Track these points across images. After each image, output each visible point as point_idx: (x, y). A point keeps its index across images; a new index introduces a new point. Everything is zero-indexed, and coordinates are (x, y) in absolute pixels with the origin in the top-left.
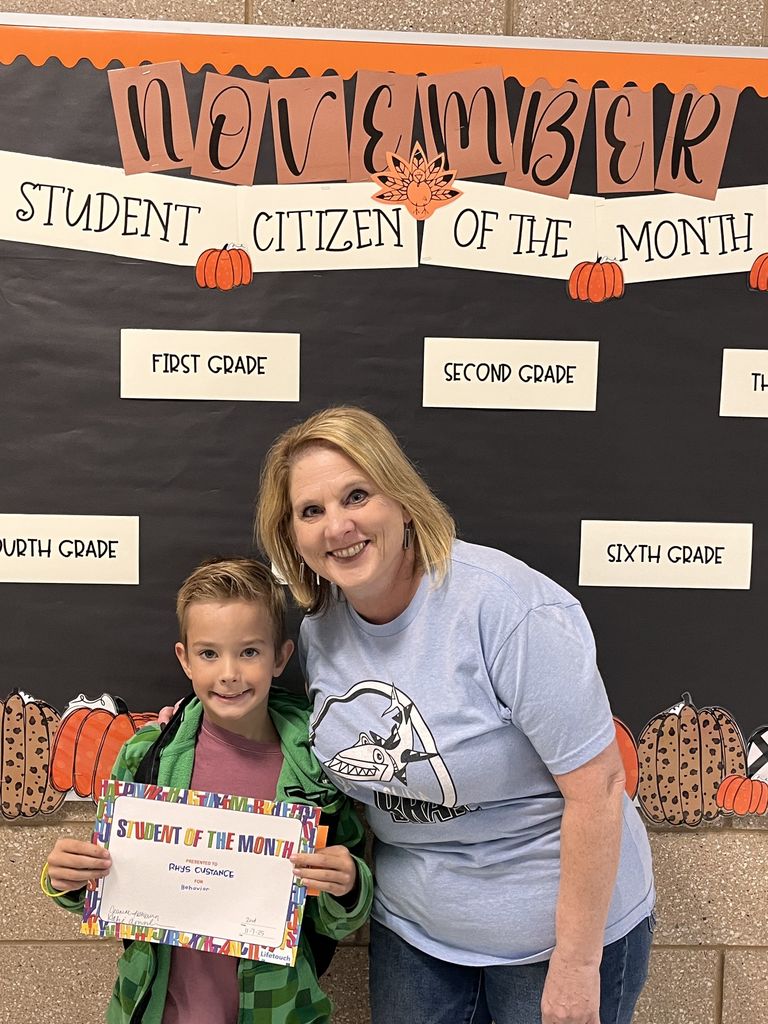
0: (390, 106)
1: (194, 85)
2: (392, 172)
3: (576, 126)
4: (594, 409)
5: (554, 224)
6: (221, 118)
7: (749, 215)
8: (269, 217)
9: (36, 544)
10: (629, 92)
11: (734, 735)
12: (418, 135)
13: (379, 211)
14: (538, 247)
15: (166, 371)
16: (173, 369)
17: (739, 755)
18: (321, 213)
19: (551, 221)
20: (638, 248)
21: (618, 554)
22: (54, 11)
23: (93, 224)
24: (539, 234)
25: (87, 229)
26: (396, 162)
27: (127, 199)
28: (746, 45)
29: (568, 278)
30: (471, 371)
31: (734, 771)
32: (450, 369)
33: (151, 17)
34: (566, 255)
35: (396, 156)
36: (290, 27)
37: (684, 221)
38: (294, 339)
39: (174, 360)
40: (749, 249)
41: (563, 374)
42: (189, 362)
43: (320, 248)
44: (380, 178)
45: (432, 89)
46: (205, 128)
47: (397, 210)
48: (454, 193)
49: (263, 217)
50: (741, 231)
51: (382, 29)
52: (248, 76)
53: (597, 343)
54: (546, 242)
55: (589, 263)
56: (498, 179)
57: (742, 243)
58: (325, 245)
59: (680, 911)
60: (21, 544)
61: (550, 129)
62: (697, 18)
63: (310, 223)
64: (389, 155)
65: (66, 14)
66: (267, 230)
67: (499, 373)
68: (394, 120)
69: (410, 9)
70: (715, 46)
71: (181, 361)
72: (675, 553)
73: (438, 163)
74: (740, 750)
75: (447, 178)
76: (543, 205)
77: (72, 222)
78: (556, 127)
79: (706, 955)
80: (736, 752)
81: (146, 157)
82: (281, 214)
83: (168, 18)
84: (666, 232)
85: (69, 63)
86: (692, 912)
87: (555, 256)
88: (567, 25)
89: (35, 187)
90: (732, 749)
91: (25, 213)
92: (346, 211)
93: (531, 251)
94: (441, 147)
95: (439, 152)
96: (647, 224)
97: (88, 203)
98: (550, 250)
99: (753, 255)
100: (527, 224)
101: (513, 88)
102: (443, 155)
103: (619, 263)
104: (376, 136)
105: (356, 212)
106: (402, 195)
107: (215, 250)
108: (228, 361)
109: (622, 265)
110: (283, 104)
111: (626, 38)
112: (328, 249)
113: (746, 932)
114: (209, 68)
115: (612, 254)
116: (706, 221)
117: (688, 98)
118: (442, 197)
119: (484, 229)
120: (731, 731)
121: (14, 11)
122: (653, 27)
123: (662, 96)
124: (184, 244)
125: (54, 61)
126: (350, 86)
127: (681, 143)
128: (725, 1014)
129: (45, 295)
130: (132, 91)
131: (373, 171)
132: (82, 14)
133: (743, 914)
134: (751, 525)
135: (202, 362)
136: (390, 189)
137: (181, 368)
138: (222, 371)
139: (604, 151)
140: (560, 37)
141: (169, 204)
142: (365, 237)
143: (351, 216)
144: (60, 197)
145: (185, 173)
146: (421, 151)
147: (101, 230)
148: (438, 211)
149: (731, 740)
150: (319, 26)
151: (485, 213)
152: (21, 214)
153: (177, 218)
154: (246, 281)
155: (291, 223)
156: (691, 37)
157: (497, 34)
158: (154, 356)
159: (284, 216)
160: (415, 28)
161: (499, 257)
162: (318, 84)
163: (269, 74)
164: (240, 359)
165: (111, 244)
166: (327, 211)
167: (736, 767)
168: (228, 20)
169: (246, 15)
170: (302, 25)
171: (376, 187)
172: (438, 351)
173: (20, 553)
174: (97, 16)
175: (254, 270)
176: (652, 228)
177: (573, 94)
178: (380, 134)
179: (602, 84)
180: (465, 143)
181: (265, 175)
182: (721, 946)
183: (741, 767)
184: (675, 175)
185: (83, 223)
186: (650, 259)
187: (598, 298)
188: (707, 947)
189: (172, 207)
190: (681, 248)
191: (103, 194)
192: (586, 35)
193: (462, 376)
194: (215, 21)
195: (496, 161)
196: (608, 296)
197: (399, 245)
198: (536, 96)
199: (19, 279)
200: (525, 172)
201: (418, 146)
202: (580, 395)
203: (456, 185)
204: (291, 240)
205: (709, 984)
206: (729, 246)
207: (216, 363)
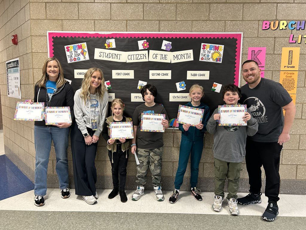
4: (171, 79)
5: (165, 55)
7: (190, 53)
13: (143, 54)
14: (163, 58)
15: (118, 75)
20: (176, 58)
21: (174, 97)
23: (109, 57)
24: (163, 57)
27: (112, 54)
28: (190, 32)
30: (155, 74)
32: (153, 74)
34: (167, 59)
37: (182, 55)
38: (133, 71)
41: (167, 74)
42: (120, 74)
50: (189, 55)
53: (171, 70)
57: (189, 57)
62: (183, 29)
63: (135, 56)
66: (130, 57)
67: (159, 74)
70: (186, 32)
72: (181, 97)
76: (164, 53)
83: (117, 31)
84: (179, 56)
88: (166, 30)
89: (101, 53)
91: (100, 56)
97: (108, 55)
98: (165, 59)
111: (174, 31)
112: (137, 59)
116: (185, 54)
119: (156, 56)
122: (177, 30)
124: (119, 59)
129: (103, 66)
135: (122, 74)
140: (166, 32)
141: (118, 54)
142: (142, 58)
143: (140, 55)
144: (104, 54)
150: (136, 32)
151: (156, 54)
153: (118, 56)
155: (132, 56)
156: (183, 31)
157: (158, 32)
158: (116, 73)
160: (147, 31)
161: (158, 60)
164: (127, 73)
165: (111, 59)
166: (137, 55)
168: (124, 31)
169: (126, 31)
170: (134, 32)
172: (151, 72)
175: (128, 62)
176: (178, 56)
185: (107, 57)
186: (178, 60)
190: (181, 58)
191: (109, 53)
192: (169, 31)
197: (146, 59)
202: (169, 77)
204: (132, 58)
206: (188, 58)
207: (124, 74)
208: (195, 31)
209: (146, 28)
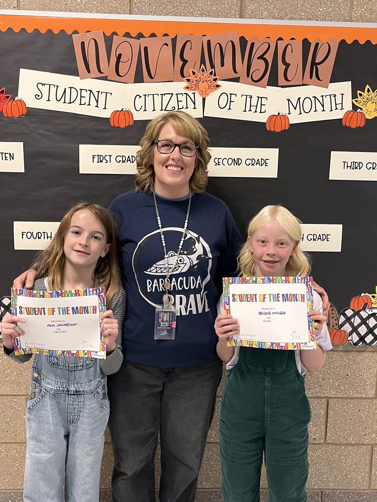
0: (191, 49)
1: (109, 41)
2: (192, 77)
3: (269, 57)
4: (277, 177)
5: (260, 99)
6: (120, 55)
7: (343, 94)
8: (140, 97)
9: (46, 234)
10: (292, 42)
11: (334, 312)
12: (203, 62)
13: (186, 94)
14: (253, 109)
15: (98, 162)
16: (101, 161)
17: (335, 320)
18: (162, 95)
19: (259, 97)
20: (295, 109)
22: (49, 9)
23: (68, 100)
24: (254, 103)
25: (65, 102)
26: (194, 73)
27: (81, 90)
28: (342, 21)
29: (266, 122)
30: (225, 162)
31: (333, 326)
32: (216, 161)
33: (90, 12)
34: (265, 112)
35: (193, 70)
36: (148, 16)
37: (315, 97)
39: (101, 157)
40: (342, 109)
41: (264, 162)
42: (108, 158)
43: (162, 110)
44: (187, 80)
45: (209, 42)
46: (113, 60)
47: (194, 93)
48: (218, 86)
49: (138, 97)
50: (339, 101)
51: (188, 16)
52: (131, 37)
53: (278, 149)
54: (257, 106)
55: (275, 115)
56: (237, 80)
57: (339, 107)
58: (164, 108)
59: (311, 383)
60: (40, 235)
61: (258, 58)
62: (321, 10)
63: (158, 99)
64: (191, 70)
65: (54, 11)
66: (140, 102)
67: (237, 162)
68: (193, 55)
69: (199, 7)
70: (329, 22)
71: (104, 158)
72: (310, 237)
73: (211, 73)
74: (336, 318)
75: (215, 80)
76: (255, 91)
77: (58, 100)
78: (261, 57)
79: (321, 401)
80: (334, 319)
81: (89, 72)
82: (145, 95)
83: (97, 12)
84: (307, 102)
85: (56, 32)
86: (316, 384)
87: (261, 112)
88: (266, 13)
89: (43, 85)
90: (333, 318)
91: (39, 96)
92: (172, 94)
93: (250, 110)
94: (213, 66)
95: (212, 69)
96: (299, 99)
97: (65, 92)
98: (258, 110)
99: (344, 111)
100: (249, 99)
101: (243, 41)
102: (213, 70)
103: (287, 115)
104: (185, 62)
105: (177, 94)
106: (196, 87)
107: (118, 111)
108: (124, 157)
109: (289, 116)
110: (146, 48)
111: (291, 19)
112: (165, 110)
113: (337, 392)
114: (115, 33)
115: (284, 111)
116: (324, 97)
117: (317, 44)
118: (213, 88)
119: (231, 101)
120: (332, 310)
121: (32, 10)
122: (302, 14)
123: (306, 43)
124: (105, 108)
125: (50, 31)
126: (174, 41)
127: (314, 64)
128: (328, 424)
129: (48, 131)
130: (83, 43)
131: (184, 77)
132: (61, 10)
133: (337, 384)
134: (342, 225)
135: (113, 158)
136: (191, 85)
137: (104, 161)
138: (122, 162)
139: (281, 67)
140: (263, 19)
141: (99, 92)
142: (181, 105)
143: (174, 96)
144: (53, 89)
145: (105, 78)
146: (204, 68)
147: (70, 103)
148: (211, 94)
149: (332, 314)
150: (161, 15)
151: (231, 94)
152: (37, 96)
153: (102, 97)
154: (131, 124)
155: (149, 99)
156: (319, 18)
157: (236, 18)
158: (93, 156)
159: (147, 96)
160: (201, 15)
161: (237, 113)
162: (160, 40)
163: (140, 36)
164: (129, 157)
165: (75, 109)
166: (164, 94)
167: (334, 325)
168: (123, 12)
169: (130, 10)
170: (154, 15)
171: (185, 84)
173: (39, 238)
174: (67, 11)
175: (134, 120)
176: (301, 100)
177: (269, 44)
178: (187, 61)
179: (280, 39)
180: (222, 65)
181: (139, 79)
182: (327, 397)
183: (336, 325)
184: (311, 78)
185: (63, 100)
186: (300, 114)
187: (278, 130)
188: (322, 398)
189: (100, 93)
190: (313, 109)
191: (71, 88)
192: (274, 18)
193: (221, 163)
194: (117, 13)
195: (236, 72)
196: (283, 129)
197: (195, 108)
198: (253, 44)
199: (36, 124)
200: (248, 76)
201: (203, 65)
202: (271, 171)
203: (219, 82)
204: (150, 106)
205: (322, 412)
206: (334, 108)
207: (119, 159)
208: (361, 19)
209: (196, 5)
